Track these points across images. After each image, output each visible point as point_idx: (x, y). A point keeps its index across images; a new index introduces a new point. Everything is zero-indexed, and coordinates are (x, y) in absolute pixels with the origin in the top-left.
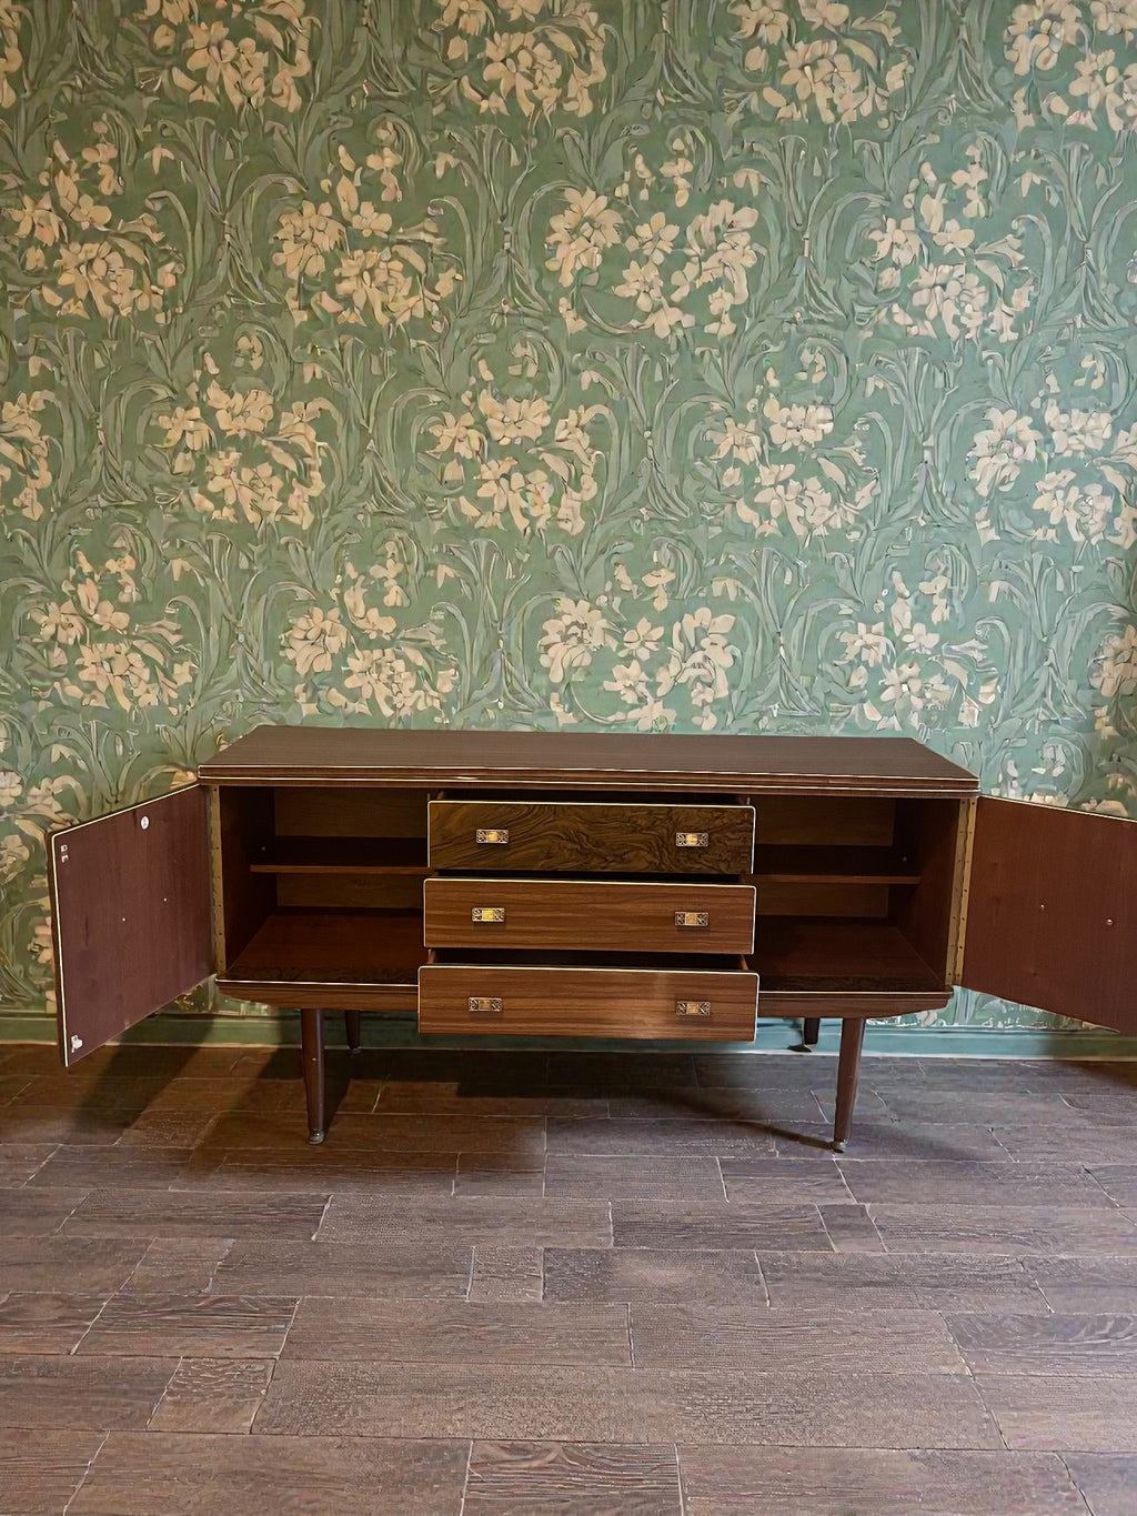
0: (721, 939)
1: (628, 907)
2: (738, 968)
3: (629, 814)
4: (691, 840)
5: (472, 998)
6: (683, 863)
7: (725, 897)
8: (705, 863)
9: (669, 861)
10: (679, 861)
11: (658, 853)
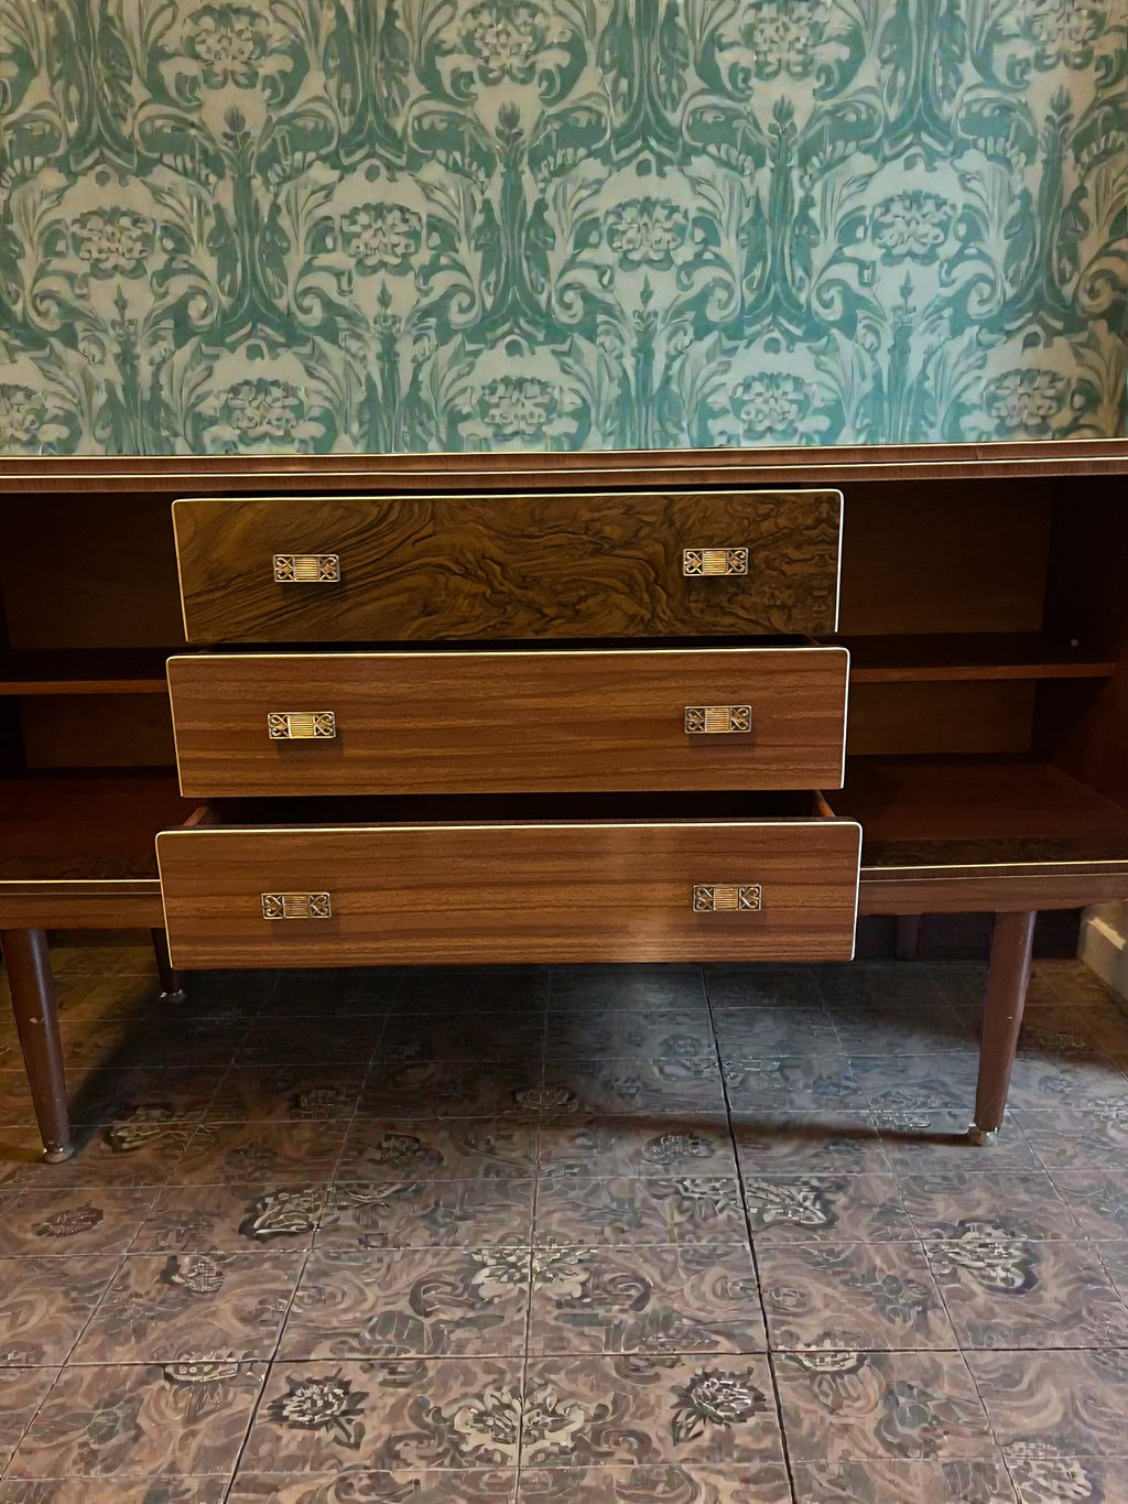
0: (777, 760)
1: (589, 701)
2: (813, 813)
3: (585, 515)
4: (713, 563)
5: (269, 895)
6: (698, 614)
7: (785, 672)
8: (742, 613)
9: (668, 612)
10: (688, 611)
11: (646, 597)
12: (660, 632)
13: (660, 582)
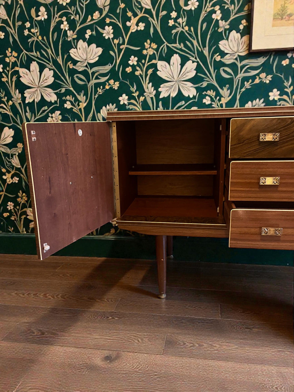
5: (264, 228)
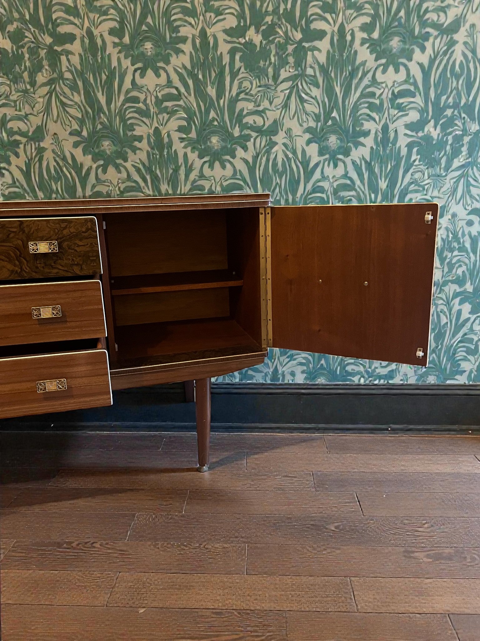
4: (43, 247)
6: (42, 269)
7: (75, 291)
8: (60, 267)
9: (28, 268)
10: (37, 268)
11: (17, 263)
12: (26, 277)
13: (22, 256)
